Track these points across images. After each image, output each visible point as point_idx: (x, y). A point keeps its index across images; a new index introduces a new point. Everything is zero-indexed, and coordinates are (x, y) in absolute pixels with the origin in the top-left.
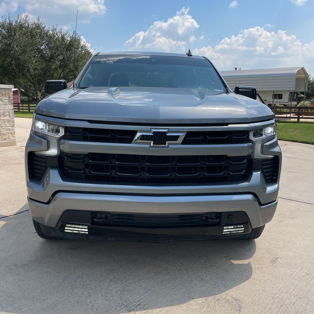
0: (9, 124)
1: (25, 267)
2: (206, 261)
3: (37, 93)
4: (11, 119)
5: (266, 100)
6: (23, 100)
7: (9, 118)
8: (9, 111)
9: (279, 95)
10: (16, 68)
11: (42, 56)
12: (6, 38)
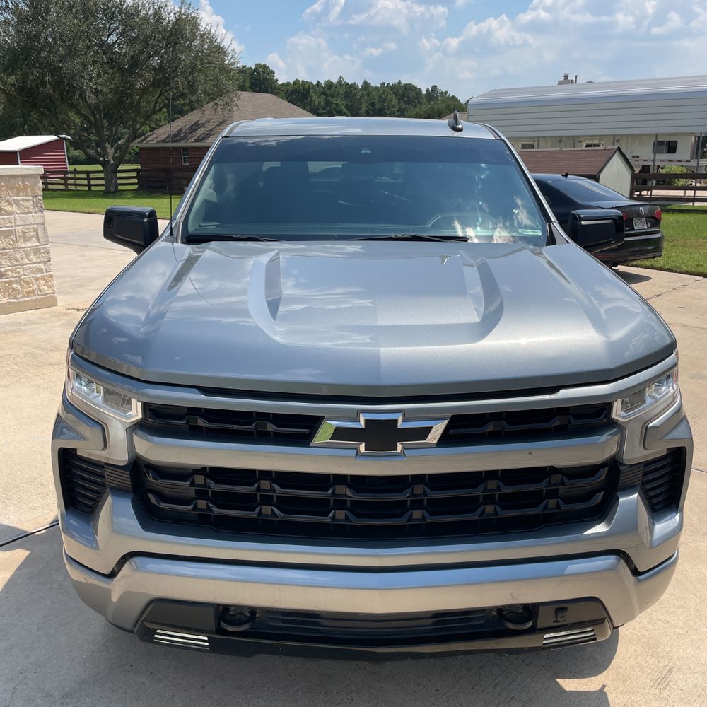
0: (39, 258)
1: (68, 701)
2: (497, 681)
3: (104, 149)
4: (42, 245)
5: (638, 157)
6: (76, 157)
7: (38, 244)
8: (36, 226)
9: (669, 143)
10: (54, 91)
11: (112, 61)
12: (28, 20)
